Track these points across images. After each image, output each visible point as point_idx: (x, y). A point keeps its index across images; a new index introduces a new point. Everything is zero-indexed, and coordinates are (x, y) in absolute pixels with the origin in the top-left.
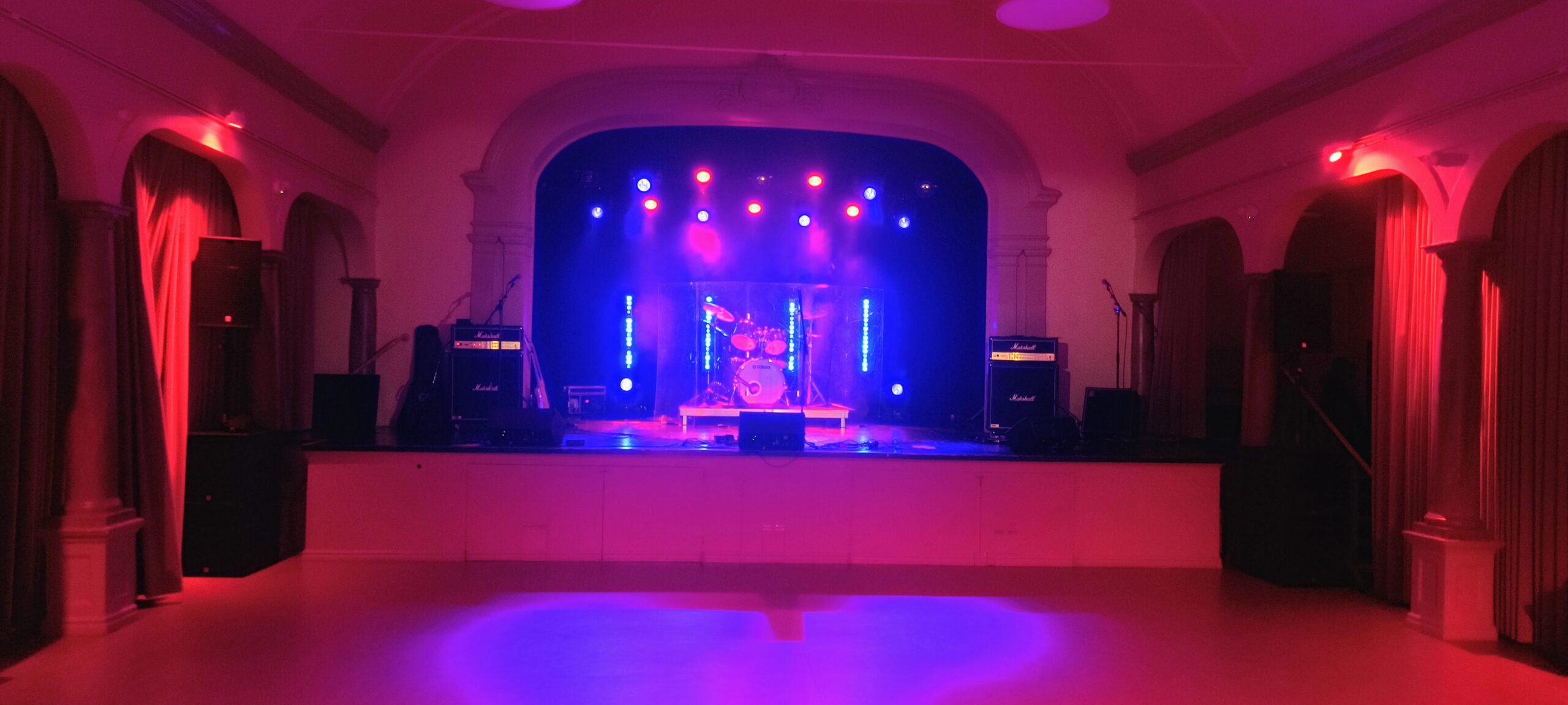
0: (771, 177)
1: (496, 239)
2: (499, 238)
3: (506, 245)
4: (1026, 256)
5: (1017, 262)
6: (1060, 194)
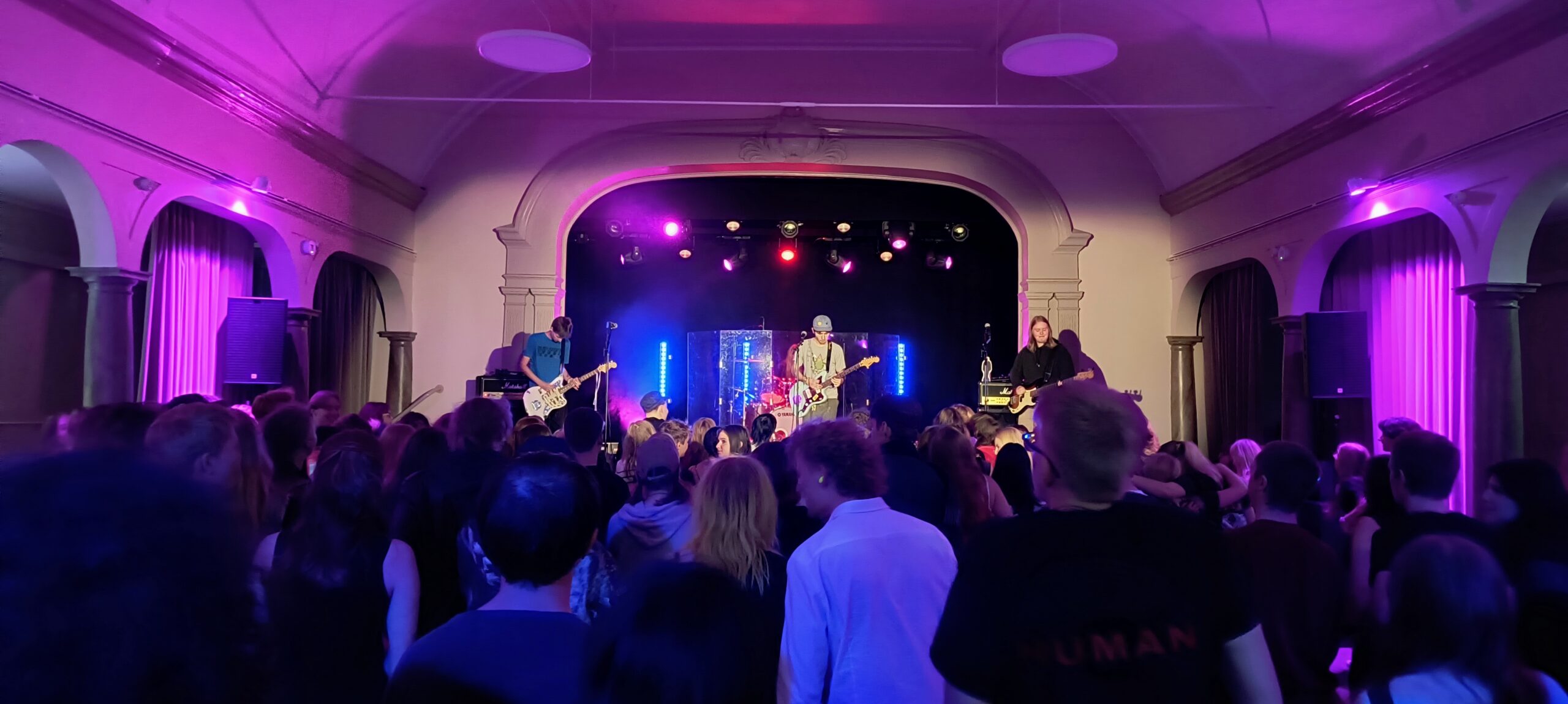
1: (528, 290)
2: (530, 289)
3: (536, 296)
4: (1057, 299)
5: (1048, 306)
6: (1092, 237)
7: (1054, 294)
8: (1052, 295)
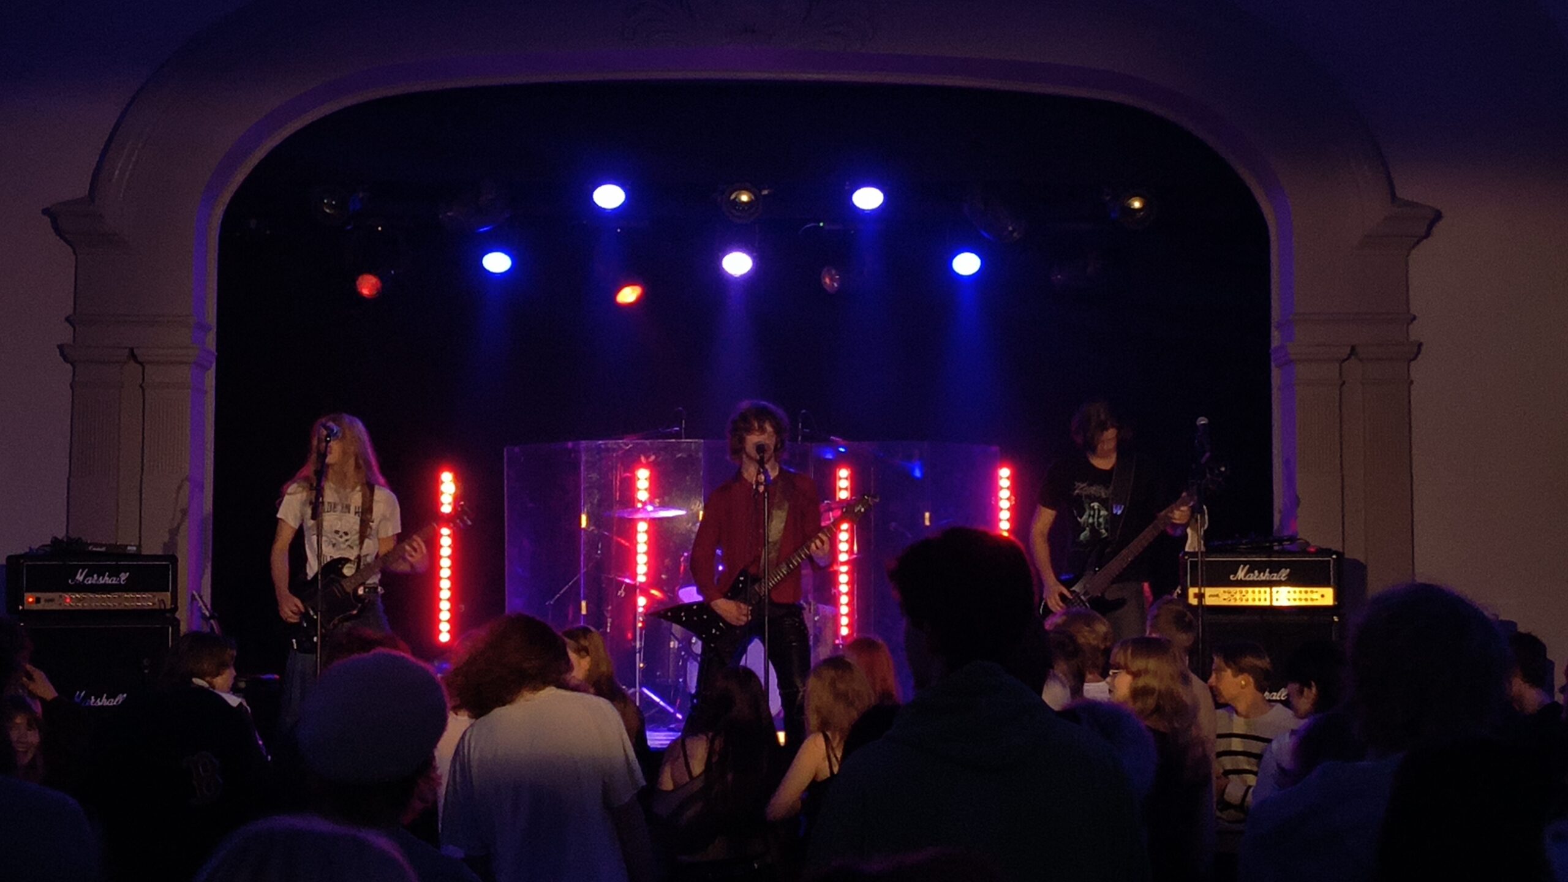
0: (765, 192)
1: (127, 353)
2: (132, 351)
3: (147, 367)
4: (1361, 360)
5: (1340, 374)
6: (1438, 216)
7: (1353, 348)
8: (1348, 350)
